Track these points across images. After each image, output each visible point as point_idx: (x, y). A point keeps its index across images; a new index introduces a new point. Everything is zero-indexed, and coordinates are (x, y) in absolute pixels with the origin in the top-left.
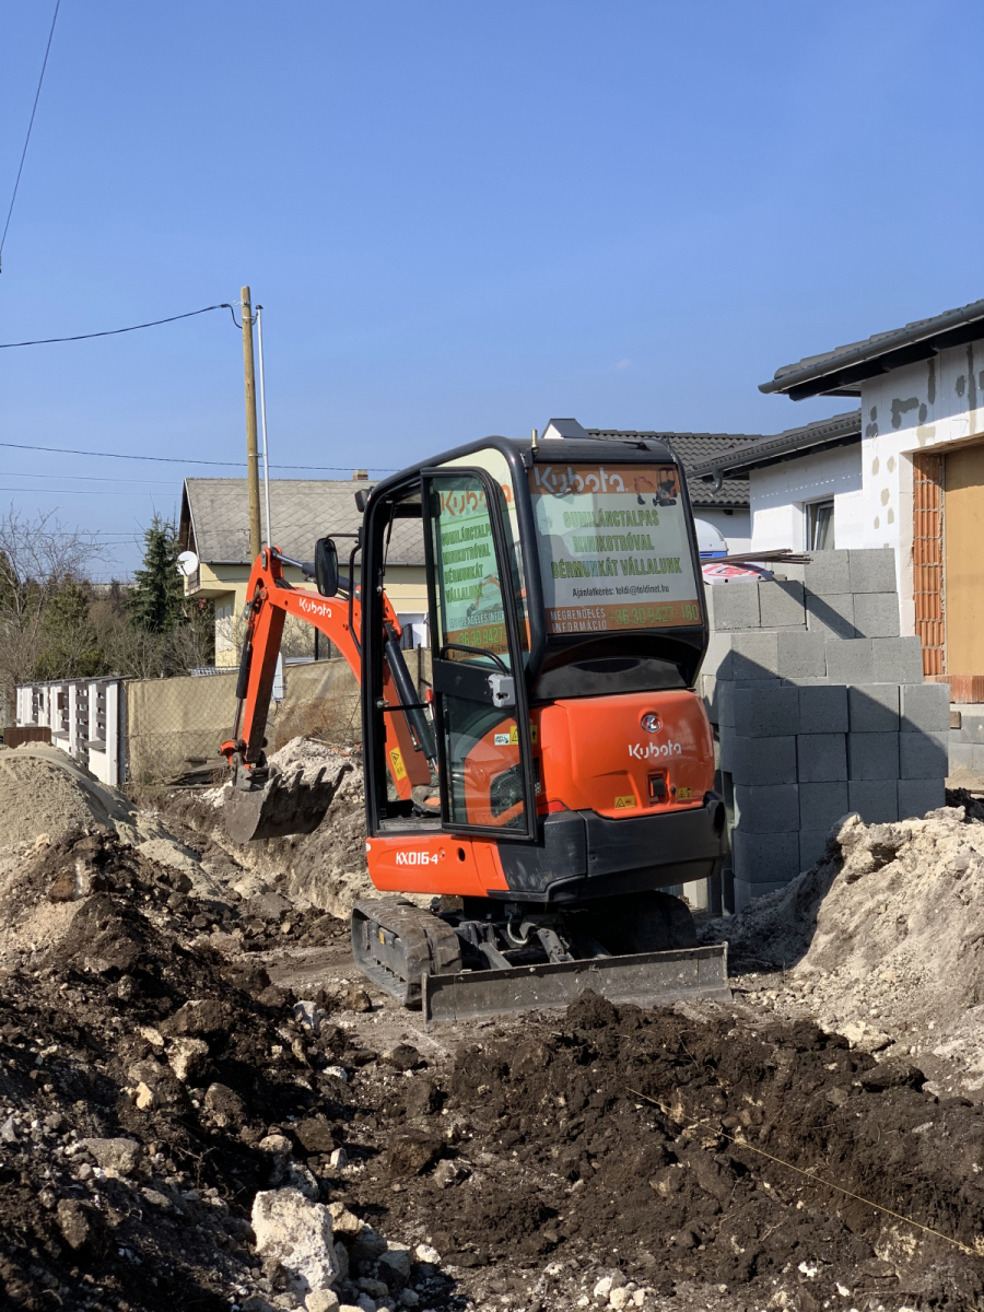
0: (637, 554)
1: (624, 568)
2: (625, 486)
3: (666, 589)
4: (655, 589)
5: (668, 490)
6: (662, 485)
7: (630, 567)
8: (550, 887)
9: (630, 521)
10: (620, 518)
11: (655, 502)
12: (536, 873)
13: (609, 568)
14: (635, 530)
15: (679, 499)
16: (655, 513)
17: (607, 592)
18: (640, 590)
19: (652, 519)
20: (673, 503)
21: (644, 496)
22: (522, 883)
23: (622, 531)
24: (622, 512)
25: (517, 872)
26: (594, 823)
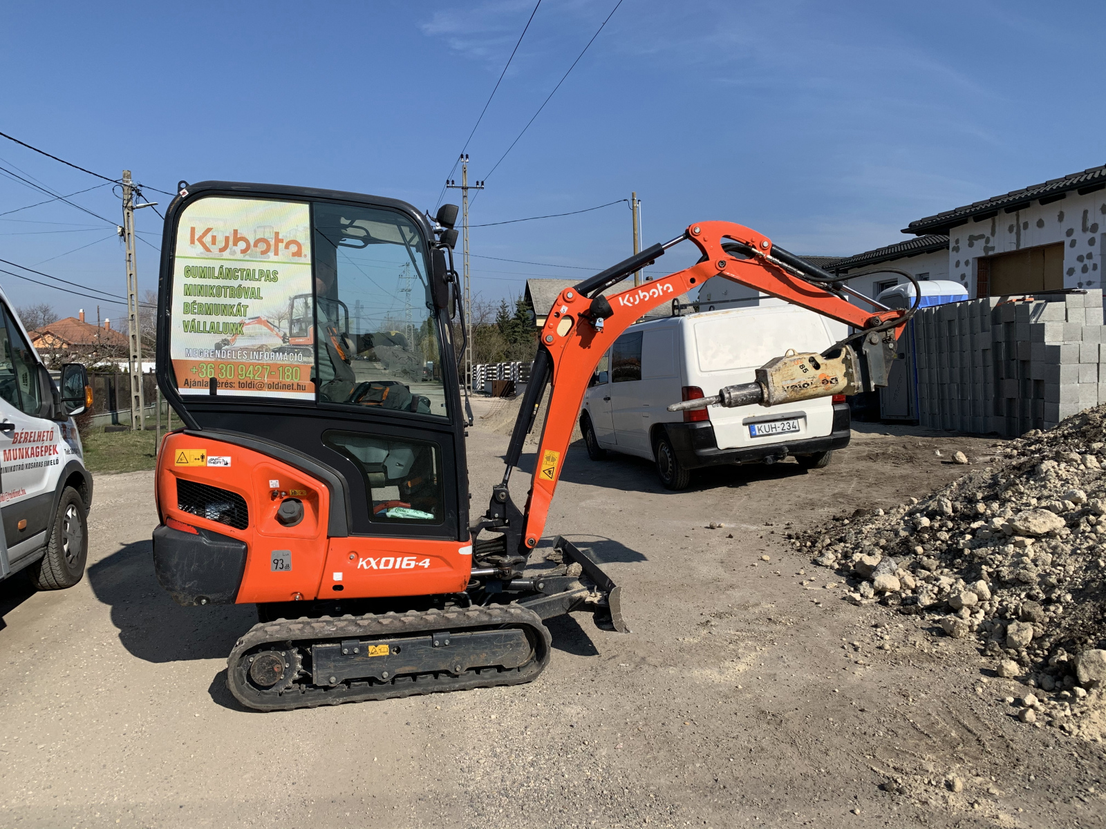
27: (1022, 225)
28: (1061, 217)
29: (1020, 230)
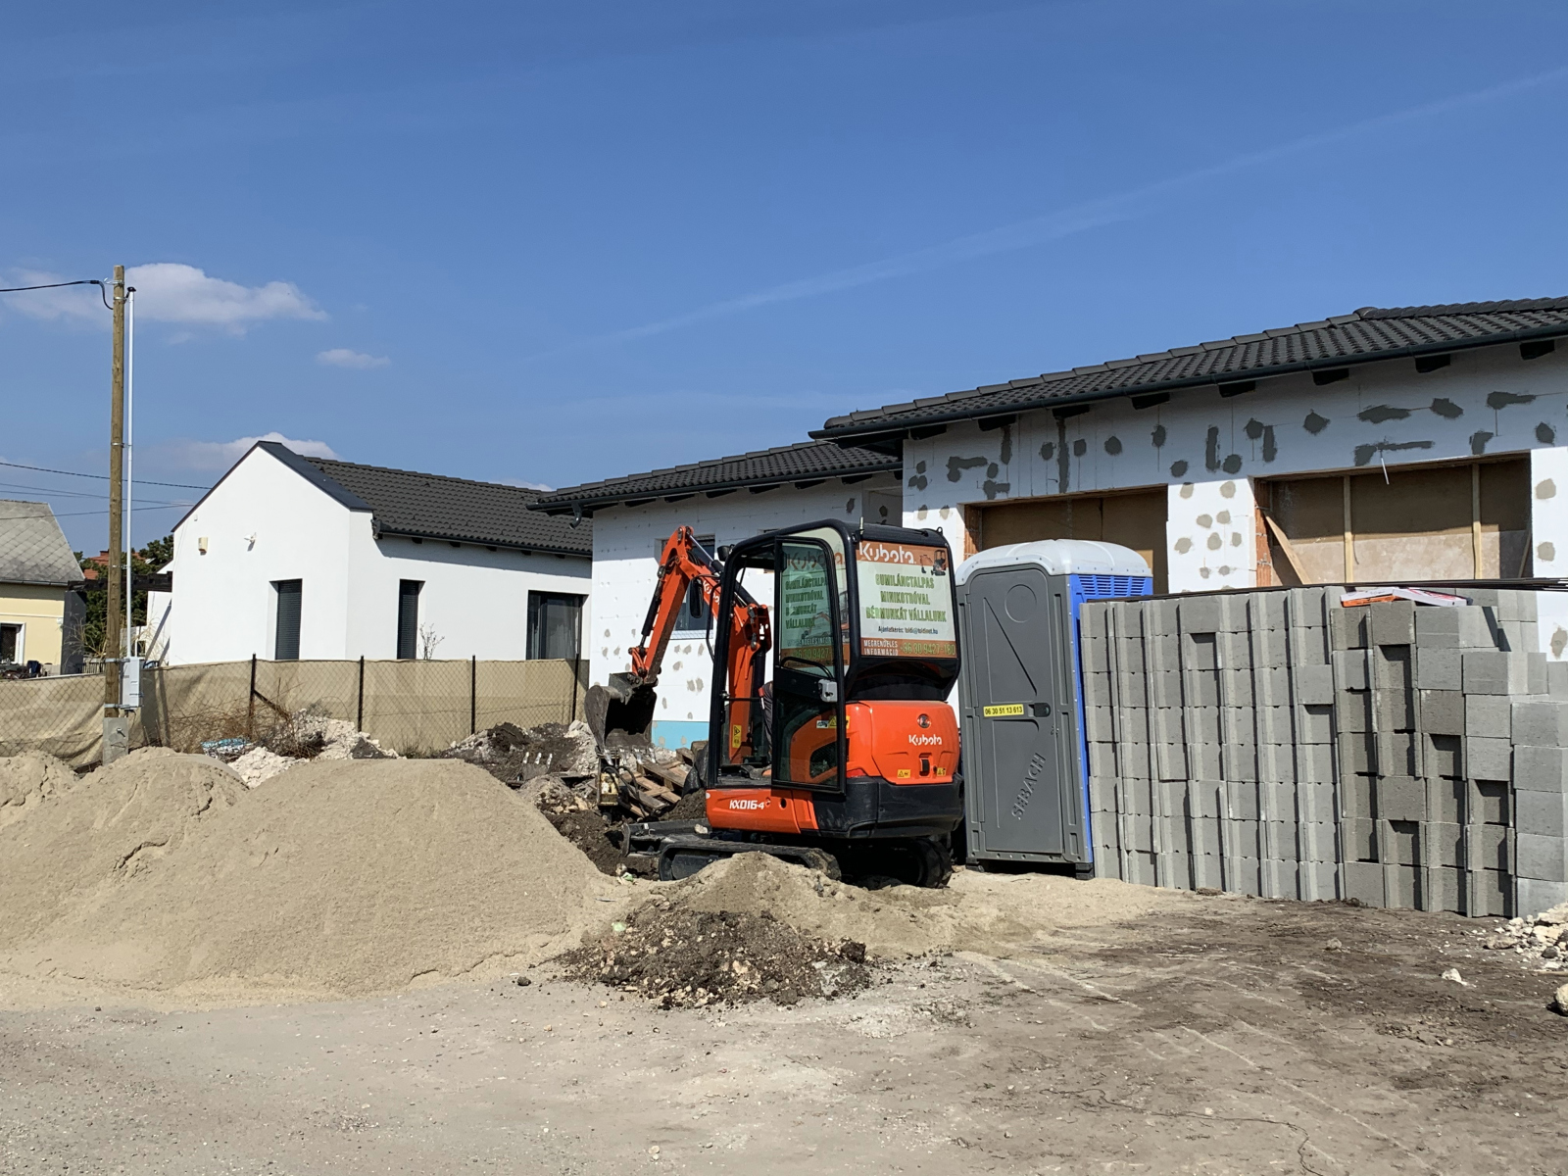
0: (920, 607)
1: (911, 615)
2: (915, 560)
3: (936, 632)
4: (929, 631)
5: (941, 565)
6: (937, 561)
7: (914, 615)
8: (851, 828)
9: (916, 585)
10: (910, 581)
11: (932, 572)
12: (841, 817)
13: (901, 614)
14: (919, 591)
15: (947, 572)
16: (932, 580)
17: (900, 630)
18: (920, 631)
19: (930, 584)
20: (944, 574)
21: (926, 568)
22: (830, 824)
23: (911, 590)
24: (911, 578)
25: (827, 816)
26: (884, 786)
27: (1071, 447)
28: (1159, 438)
29: (1067, 455)
